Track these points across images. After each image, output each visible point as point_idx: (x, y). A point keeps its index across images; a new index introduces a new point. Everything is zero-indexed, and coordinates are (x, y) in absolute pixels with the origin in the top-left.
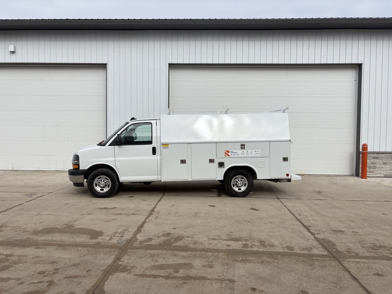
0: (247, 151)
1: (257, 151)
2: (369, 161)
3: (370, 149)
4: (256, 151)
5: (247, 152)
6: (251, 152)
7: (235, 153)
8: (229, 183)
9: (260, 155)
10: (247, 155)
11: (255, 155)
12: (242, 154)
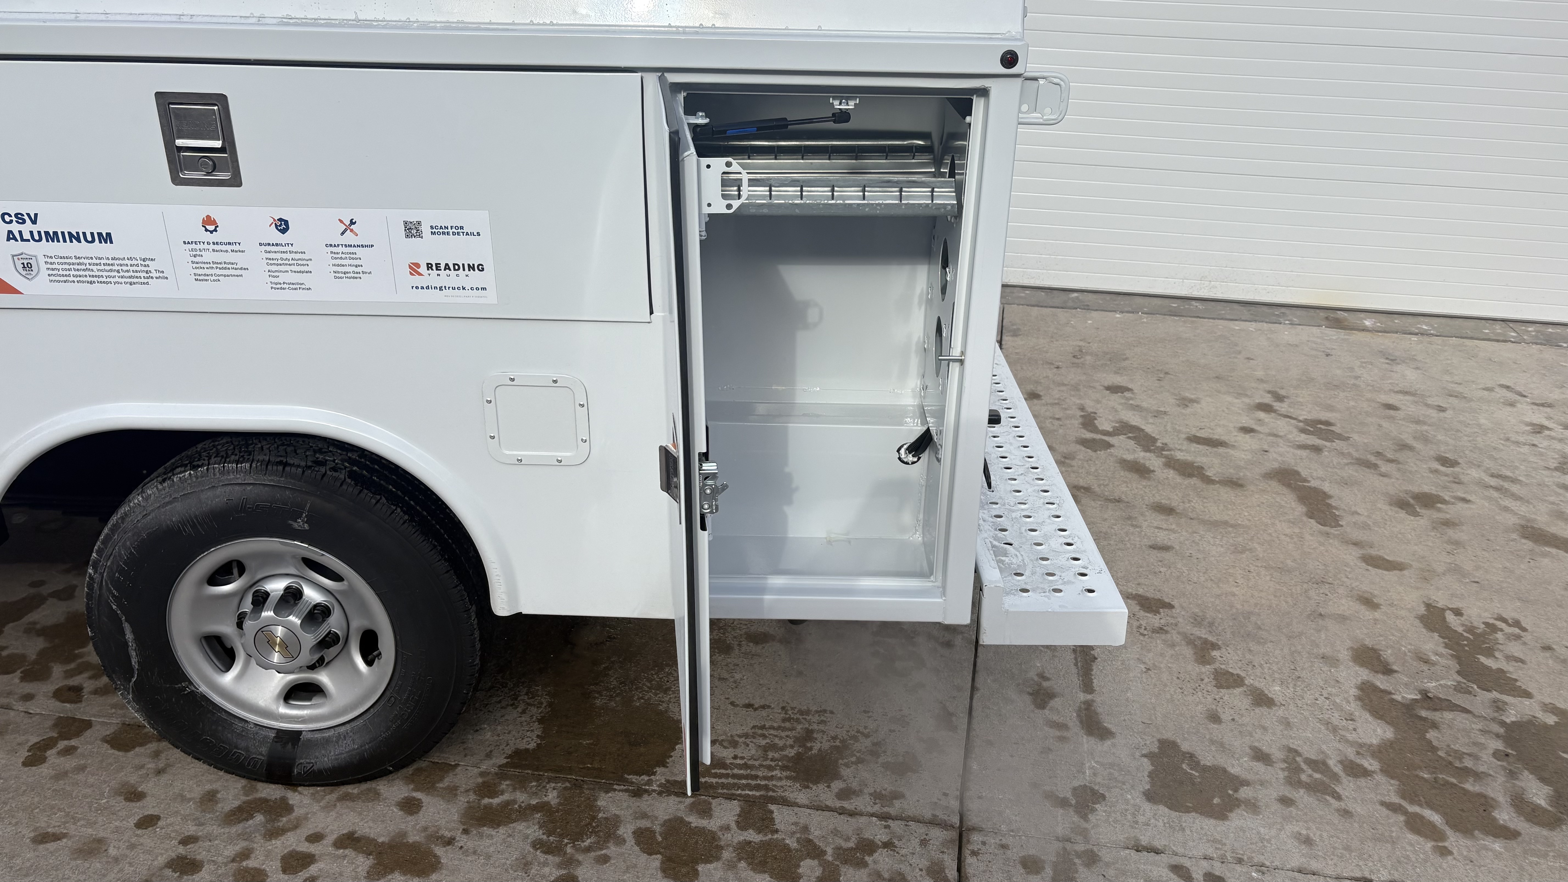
0: (283, 226)
1: (439, 231)
4: (428, 218)
5: (278, 237)
6: (349, 238)
7: (75, 237)
8: (129, 636)
9: (491, 297)
10: (283, 278)
11: (417, 280)
12: (208, 257)
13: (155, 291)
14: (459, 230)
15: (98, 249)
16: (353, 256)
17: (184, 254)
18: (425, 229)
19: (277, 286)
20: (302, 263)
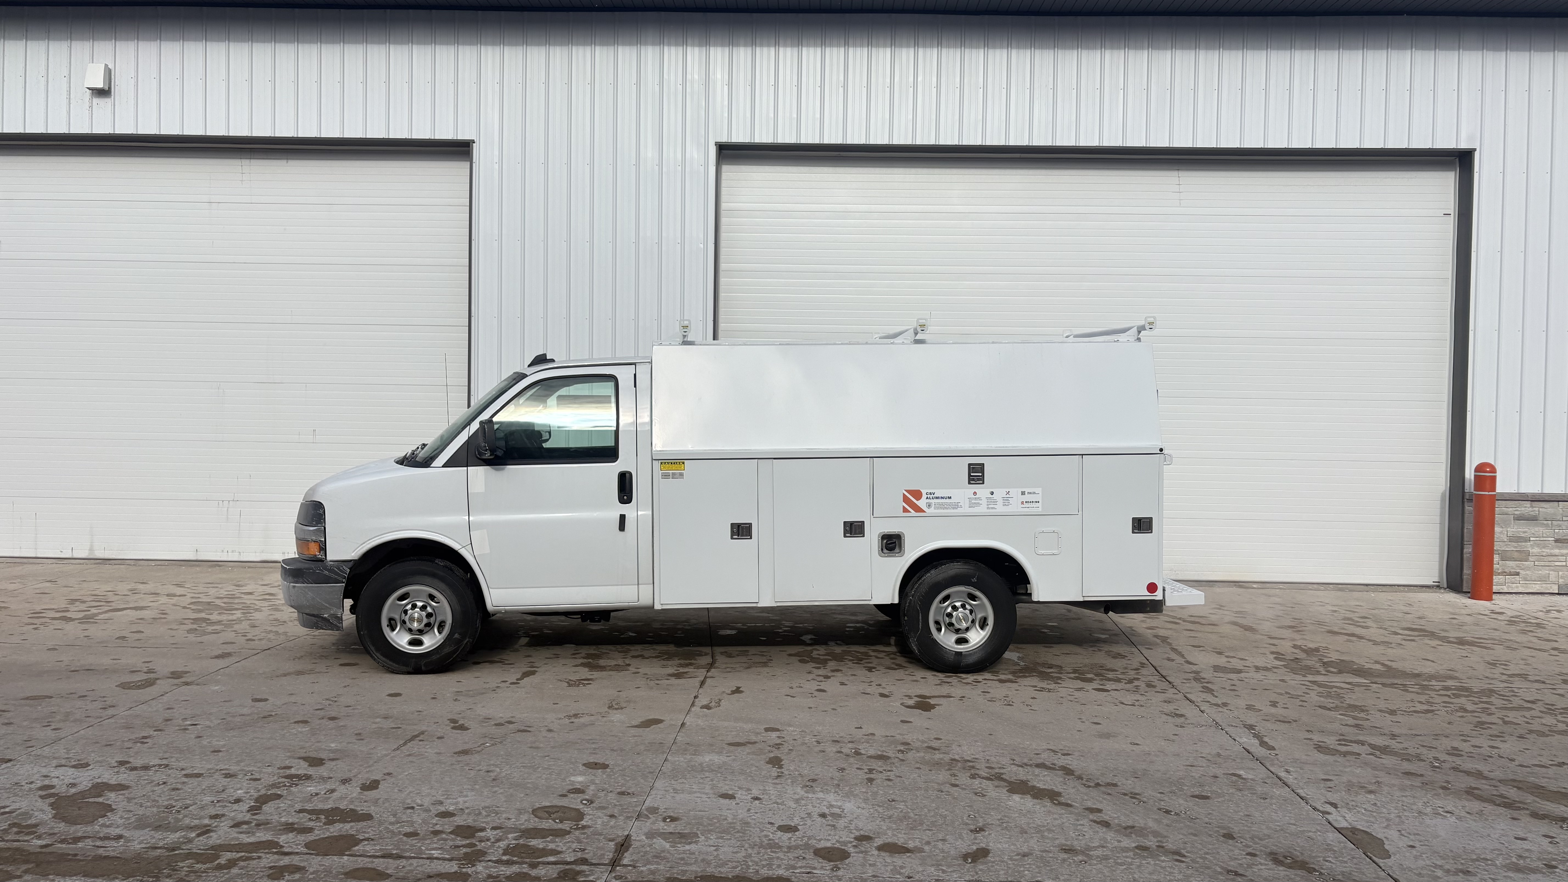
1: (1030, 493)
2: (1502, 533)
3: (1502, 486)
4: (1027, 490)
5: (991, 496)
6: (1008, 496)
7: (943, 498)
8: (920, 618)
9: (1040, 509)
10: (990, 506)
11: (1023, 506)
12: (973, 501)
13: (959, 511)
14: (1034, 493)
15: (948, 501)
16: (1008, 500)
17: (967, 501)
18: (1026, 493)
19: (988, 508)
20: (995, 502)
